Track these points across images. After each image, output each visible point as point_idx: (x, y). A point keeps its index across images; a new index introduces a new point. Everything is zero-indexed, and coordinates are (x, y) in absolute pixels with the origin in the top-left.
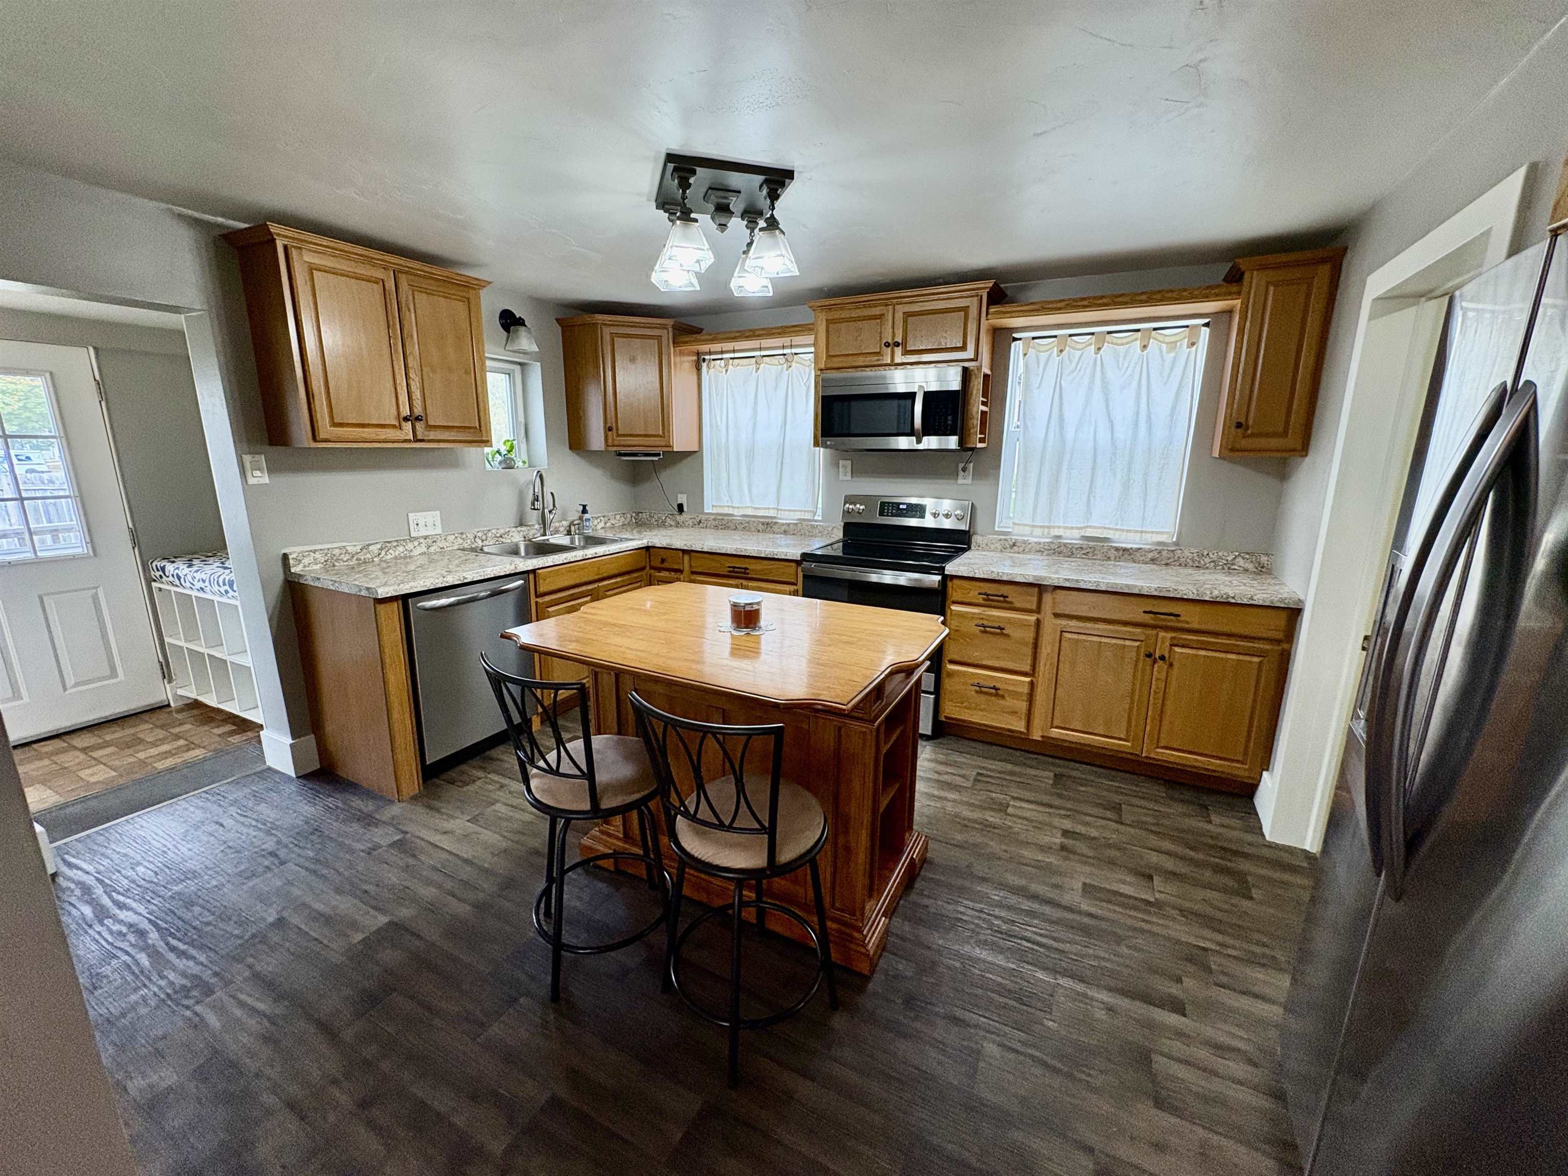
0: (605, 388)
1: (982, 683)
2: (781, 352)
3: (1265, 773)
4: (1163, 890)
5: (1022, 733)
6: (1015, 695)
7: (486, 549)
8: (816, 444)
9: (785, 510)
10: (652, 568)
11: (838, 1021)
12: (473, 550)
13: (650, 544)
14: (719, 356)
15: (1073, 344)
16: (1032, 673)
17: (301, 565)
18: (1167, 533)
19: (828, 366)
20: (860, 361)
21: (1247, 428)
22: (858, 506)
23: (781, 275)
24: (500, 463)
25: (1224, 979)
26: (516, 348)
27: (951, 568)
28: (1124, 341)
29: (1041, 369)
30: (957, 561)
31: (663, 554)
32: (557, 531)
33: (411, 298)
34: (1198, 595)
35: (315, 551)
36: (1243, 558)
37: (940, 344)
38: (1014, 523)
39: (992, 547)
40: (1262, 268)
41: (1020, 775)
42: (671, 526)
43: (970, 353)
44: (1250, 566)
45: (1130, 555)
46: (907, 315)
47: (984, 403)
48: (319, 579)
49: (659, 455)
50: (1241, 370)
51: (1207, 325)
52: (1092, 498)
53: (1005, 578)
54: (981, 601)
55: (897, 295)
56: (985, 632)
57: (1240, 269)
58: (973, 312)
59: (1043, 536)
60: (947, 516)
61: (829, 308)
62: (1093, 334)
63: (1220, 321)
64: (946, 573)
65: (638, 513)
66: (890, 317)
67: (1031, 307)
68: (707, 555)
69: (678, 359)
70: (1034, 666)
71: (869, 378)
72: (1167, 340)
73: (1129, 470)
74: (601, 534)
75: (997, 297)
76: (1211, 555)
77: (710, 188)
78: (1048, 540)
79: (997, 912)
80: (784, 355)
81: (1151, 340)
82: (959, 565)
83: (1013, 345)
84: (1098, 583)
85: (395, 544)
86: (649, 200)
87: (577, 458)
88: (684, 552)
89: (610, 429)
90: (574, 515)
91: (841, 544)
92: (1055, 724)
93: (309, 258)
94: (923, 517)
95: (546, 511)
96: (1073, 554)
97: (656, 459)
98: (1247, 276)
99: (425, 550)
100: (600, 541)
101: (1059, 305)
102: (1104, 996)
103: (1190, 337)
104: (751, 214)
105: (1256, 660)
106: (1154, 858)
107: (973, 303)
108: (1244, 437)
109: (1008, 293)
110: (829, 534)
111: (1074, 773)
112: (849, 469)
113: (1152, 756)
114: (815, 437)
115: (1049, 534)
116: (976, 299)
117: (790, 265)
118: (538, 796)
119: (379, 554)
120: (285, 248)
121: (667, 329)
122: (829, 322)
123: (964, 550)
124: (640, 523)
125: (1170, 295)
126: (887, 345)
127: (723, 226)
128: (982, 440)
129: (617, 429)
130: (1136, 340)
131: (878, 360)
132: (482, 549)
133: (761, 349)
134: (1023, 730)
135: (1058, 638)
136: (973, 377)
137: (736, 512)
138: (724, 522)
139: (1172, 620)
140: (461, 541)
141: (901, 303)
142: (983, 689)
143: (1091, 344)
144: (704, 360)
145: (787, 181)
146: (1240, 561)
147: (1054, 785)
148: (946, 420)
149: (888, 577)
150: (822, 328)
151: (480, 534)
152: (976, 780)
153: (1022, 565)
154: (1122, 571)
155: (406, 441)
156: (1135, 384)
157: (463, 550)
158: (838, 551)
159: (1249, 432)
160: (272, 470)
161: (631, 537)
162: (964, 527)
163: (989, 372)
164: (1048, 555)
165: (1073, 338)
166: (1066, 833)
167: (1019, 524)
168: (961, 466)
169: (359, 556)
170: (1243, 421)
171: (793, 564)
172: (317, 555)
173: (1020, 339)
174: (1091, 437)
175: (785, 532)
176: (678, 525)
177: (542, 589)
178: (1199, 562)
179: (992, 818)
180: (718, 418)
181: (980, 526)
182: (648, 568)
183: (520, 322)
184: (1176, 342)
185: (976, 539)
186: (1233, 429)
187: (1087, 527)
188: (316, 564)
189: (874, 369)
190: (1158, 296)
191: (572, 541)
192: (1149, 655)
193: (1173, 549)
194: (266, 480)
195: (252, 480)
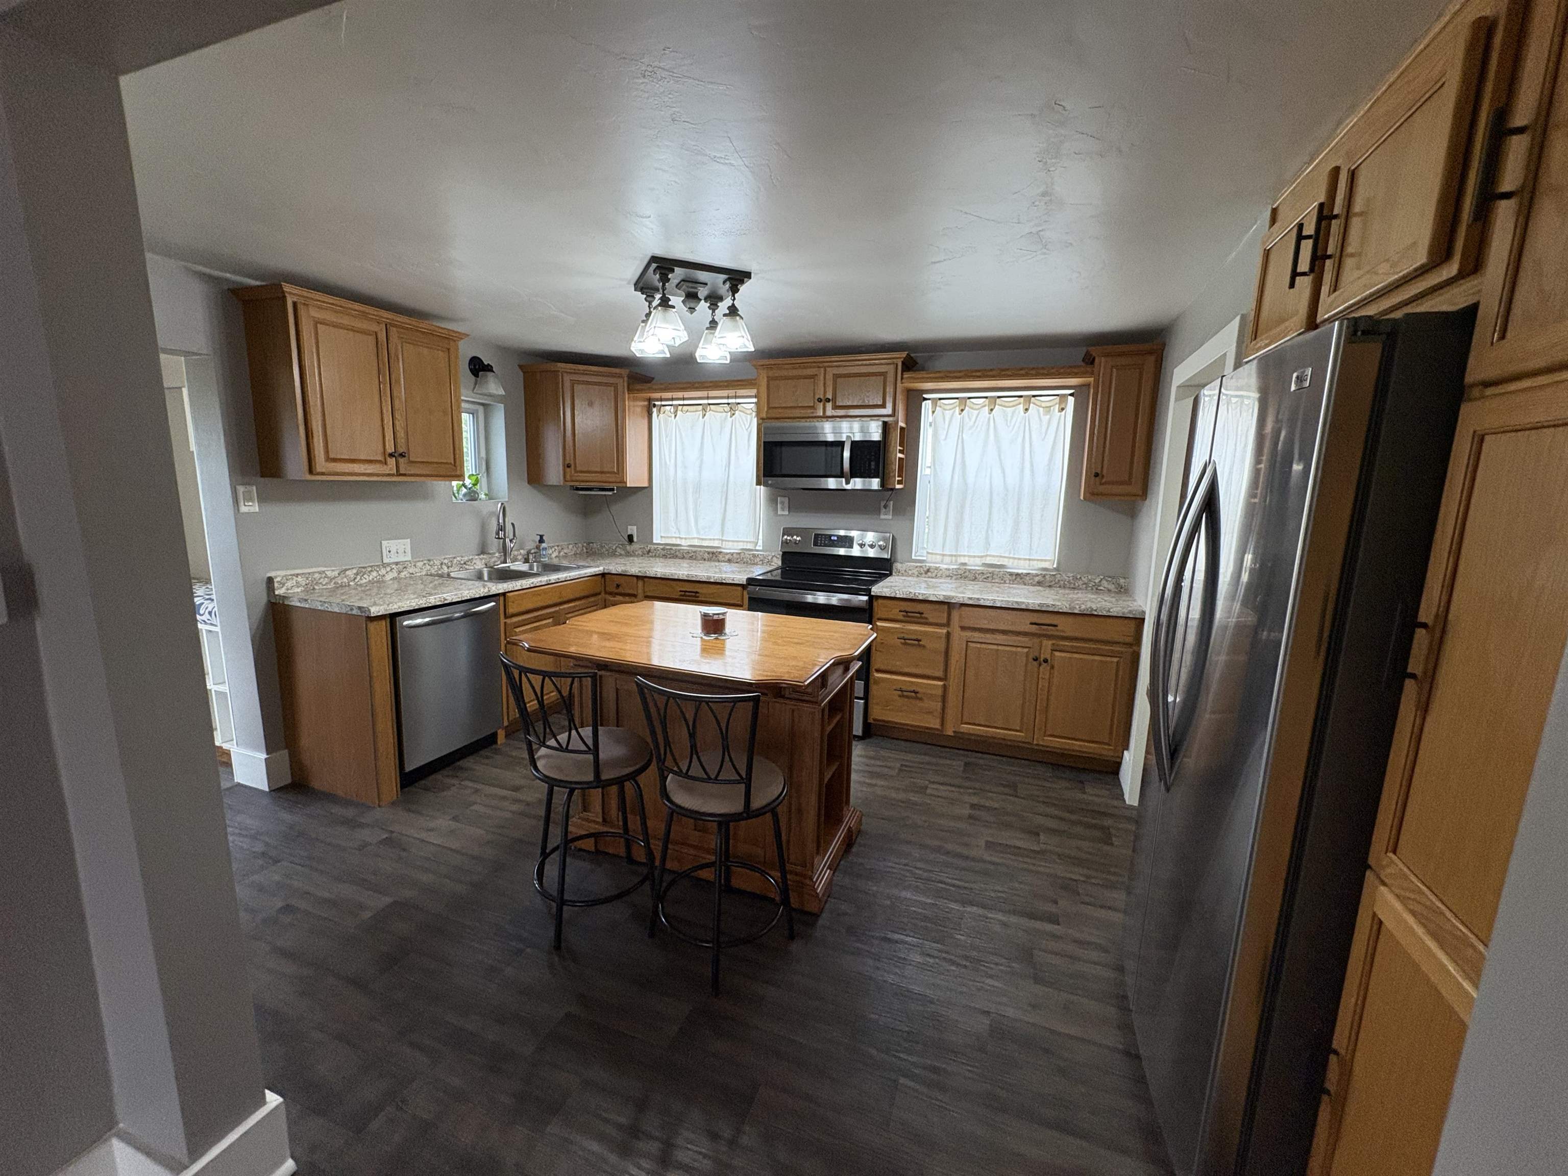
0: (565, 429)
1: (904, 688)
2: (725, 401)
3: (1125, 752)
4: (1046, 841)
5: (937, 729)
6: (931, 697)
7: (452, 575)
8: (758, 483)
9: (729, 541)
10: (606, 593)
11: (795, 947)
12: (441, 576)
13: (606, 571)
14: (670, 403)
15: (972, 405)
16: (944, 678)
17: (285, 587)
18: (1049, 561)
19: (769, 416)
20: (797, 413)
21: (1103, 476)
22: (795, 537)
23: (740, 350)
24: (465, 495)
25: (1087, 899)
26: (485, 391)
27: (876, 590)
28: (1011, 404)
29: (947, 422)
30: (881, 584)
31: (617, 580)
32: (514, 560)
33: (400, 347)
34: (1070, 609)
35: (297, 575)
36: (1107, 581)
37: (864, 401)
38: (928, 553)
39: (910, 572)
40: (1107, 355)
41: (937, 764)
42: (621, 555)
43: (888, 410)
44: (1111, 587)
45: (1021, 578)
46: (836, 377)
47: (901, 452)
48: (306, 600)
49: (612, 490)
50: (1096, 432)
51: (1071, 395)
52: (990, 532)
53: (921, 597)
54: (902, 618)
55: (828, 360)
56: (905, 644)
57: (1091, 355)
58: (890, 378)
59: (951, 563)
60: (872, 546)
61: (769, 367)
62: (986, 398)
63: (1080, 393)
64: (872, 594)
65: (589, 544)
66: (822, 378)
67: (937, 375)
68: (660, 581)
69: (631, 403)
70: (946, 670)
71: (805, 427)
72: (1044, 405)
73: (1018, 509)
74: (555, 561)
75: (910, 365)
76: (1083, 578)
77: (683, 280)
78: (955, 567)
79: (919, 865)
80: (728, 404)
81: (1031, 405)
82: (883, 587)
83: (924, 404)
84: (994, 601)
85: (370, 569)
86: (629, 283)
87: (535, 492)
88: (637, 577)
89: (569, 466)
90: (531, 545)
91: (780, 571)
92: (964, 721)
93: (315, 313)
94: (851, 547)
95: (508, 540)
96: (976, 578)
97: (610, 493)
98: (1097, 360)
99: (396, 575)
100: (556, 569)
101: (959, 374)
102: (1000, 916)
103: (1060, 403)
104: (714, 299)
105: (1115, 660)
106: (1040, 820)
107: (891, 368)
108: (1101, 484)
109: (918, 361)
110: (769, 563)
111: (981, 762)
112: (786, 505)
113: (1041, 743)
114: (758, 476)
115: (956, 561)
116: (892, 366)
117: (747, 343)
118: (545, 773)
119: (355, 579)
120: (295, 305)
121: (623, 378)
122: (769, 379)
123: (887, 576)
124: (591, 552)
125: (1042, 371)
126: (820, 400)
127: (692, 310)
128: (900, 482)
129: (575, 466)
130: (1020, 404)
131: (813, 413)
132: (449, 575)
133: (708, 398)
134: (938, 726)
135: (964, 646)
136: (892, 430)
137: (683, 543)
138: (672, 552)
139: (1052, 630)
140: (429, 567)
141: (832, 367)
142: (905, 693)
143: (985, 406)
144: (655, 406)
145: (746, 279)
146: (1105, 583)
147: (964, 771)
148: (870, 465)
149: (821, 598)
150: (764, 382)
151: (446, 561)
152: (900, 770)
153: (934, 587)
154: (1015, 591)
155: (389, 475)
156: (1020, 440)
157: (431, 575)
158: (777, 576)
159: (1104, 481)
160: (262, 499)
161: (587, 565)
162: (886, 556)
163: (903, 425)
164: (956, 579)
165: (971, 400)
166: (973, 806)
167: (932, 554)
168: (883, 504)
169: (336, 580)
170: (1099, 471)
171: (740, 588)
172: (299, 579)
173: (929, 399)
174: (988, 481)
175: (729, 561)
176: (628, 554)
177: (511, 610)
178: (1075, 584)
179: (915, 798)
180: (667, 457)
181: (900, 555)
182: (603, 594)
183: (488, 368)
184: (1050, 407)
185: (897, 566)
186: (1093, 478)
187: (987, 556)
188: (298, 587)
189: (808, 420)
190: (1033, 372)
191: (531, 568)
192: (1036, 659)
193: (1054, 573)
194: (256, 508)
195: (244, 509)
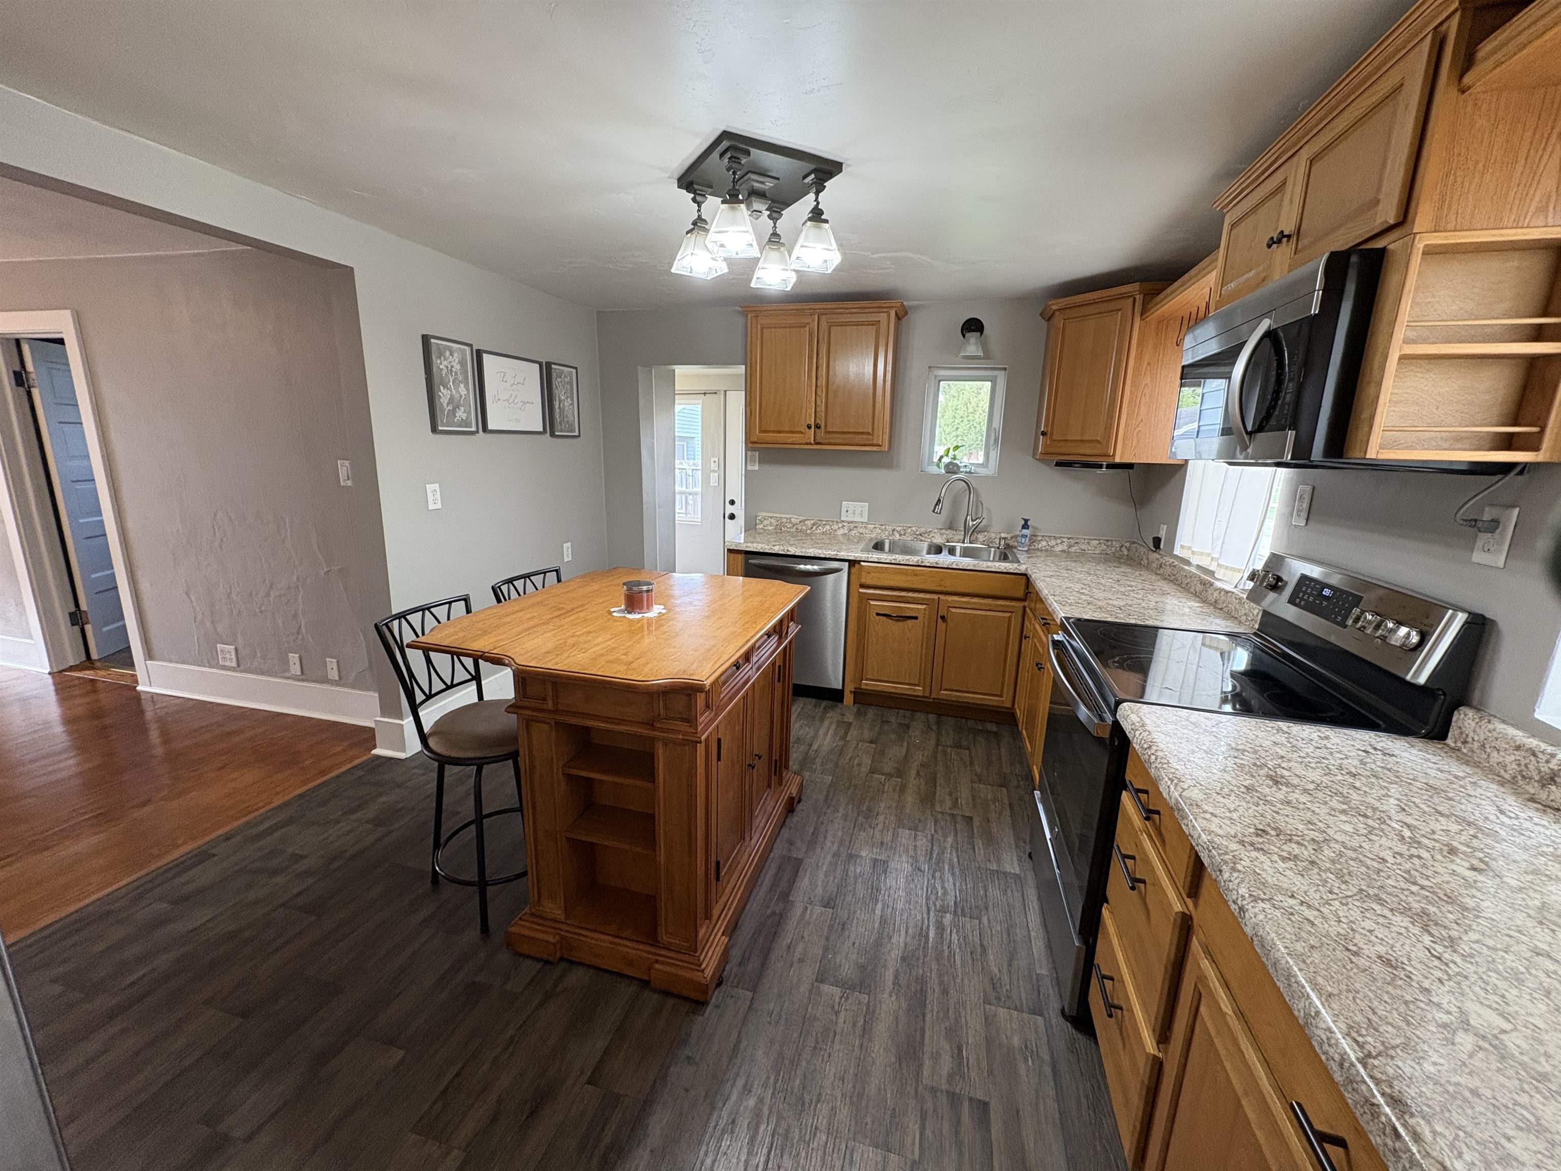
13: (1025, 571)
17: (762, 524)
35: (772, 517)
37: (1343, 206)
43: (1385, 208)
46: (1313, 163)
65: (1131, 544)
66: (1291, 182)
89: (1044, 434)
95: (969, 518)
121: (1133, 298)
122: (1230, 228)
124: (1129, 556)
126: (1272, 244)
129: (1052, 434)
136: (1391, 271)
155: (808, 443)
160: (761, 462)
168: (1488, 515)
177: (865, 581)
188: (771, 526)
194: (756, 468)
195: (749, 468)
